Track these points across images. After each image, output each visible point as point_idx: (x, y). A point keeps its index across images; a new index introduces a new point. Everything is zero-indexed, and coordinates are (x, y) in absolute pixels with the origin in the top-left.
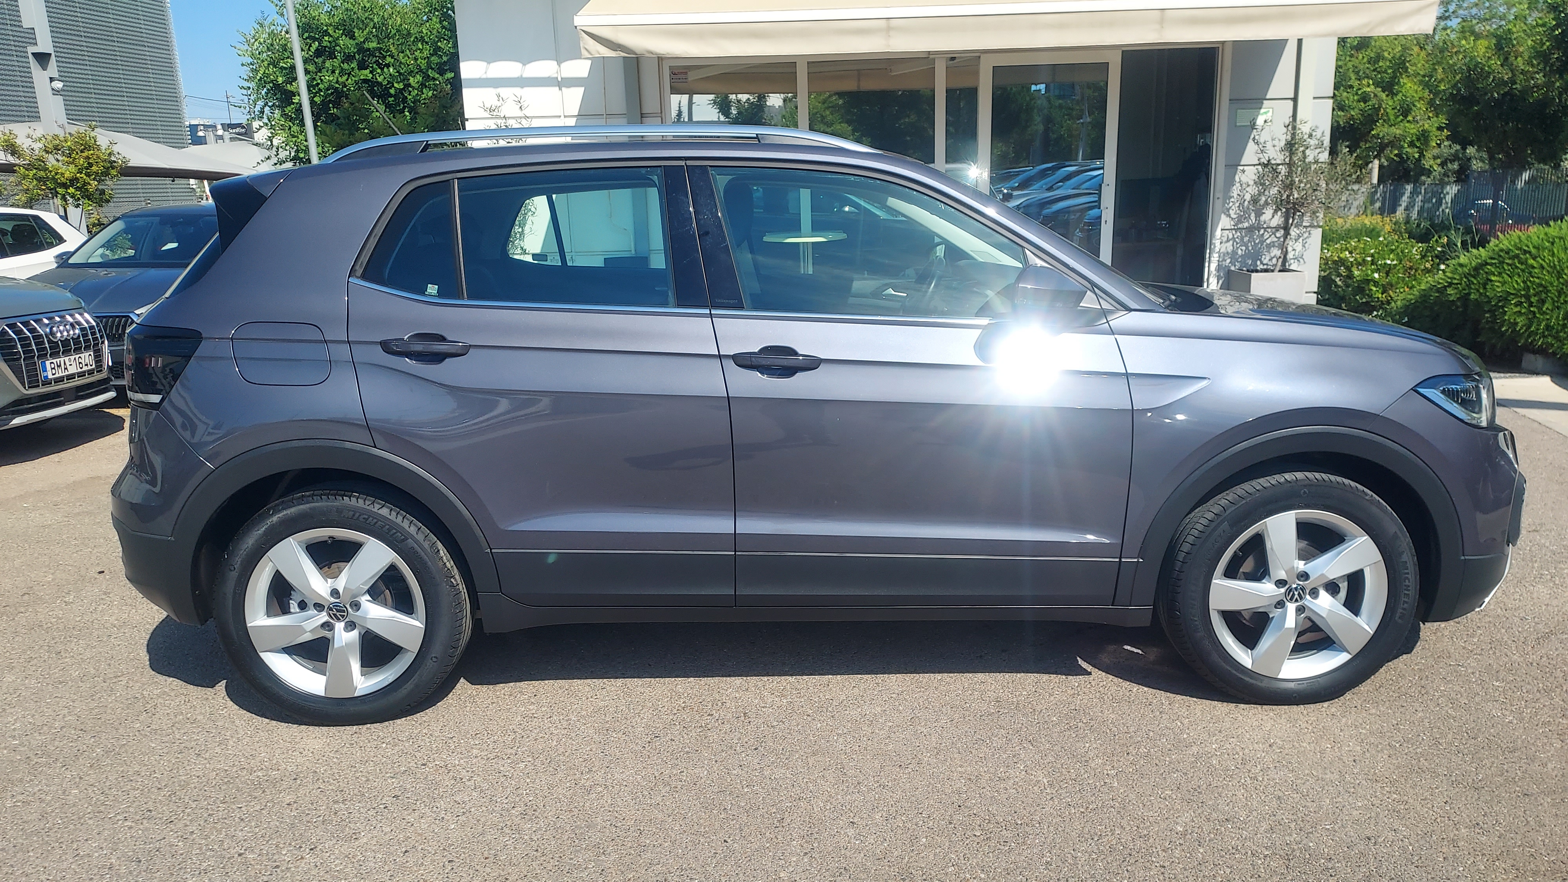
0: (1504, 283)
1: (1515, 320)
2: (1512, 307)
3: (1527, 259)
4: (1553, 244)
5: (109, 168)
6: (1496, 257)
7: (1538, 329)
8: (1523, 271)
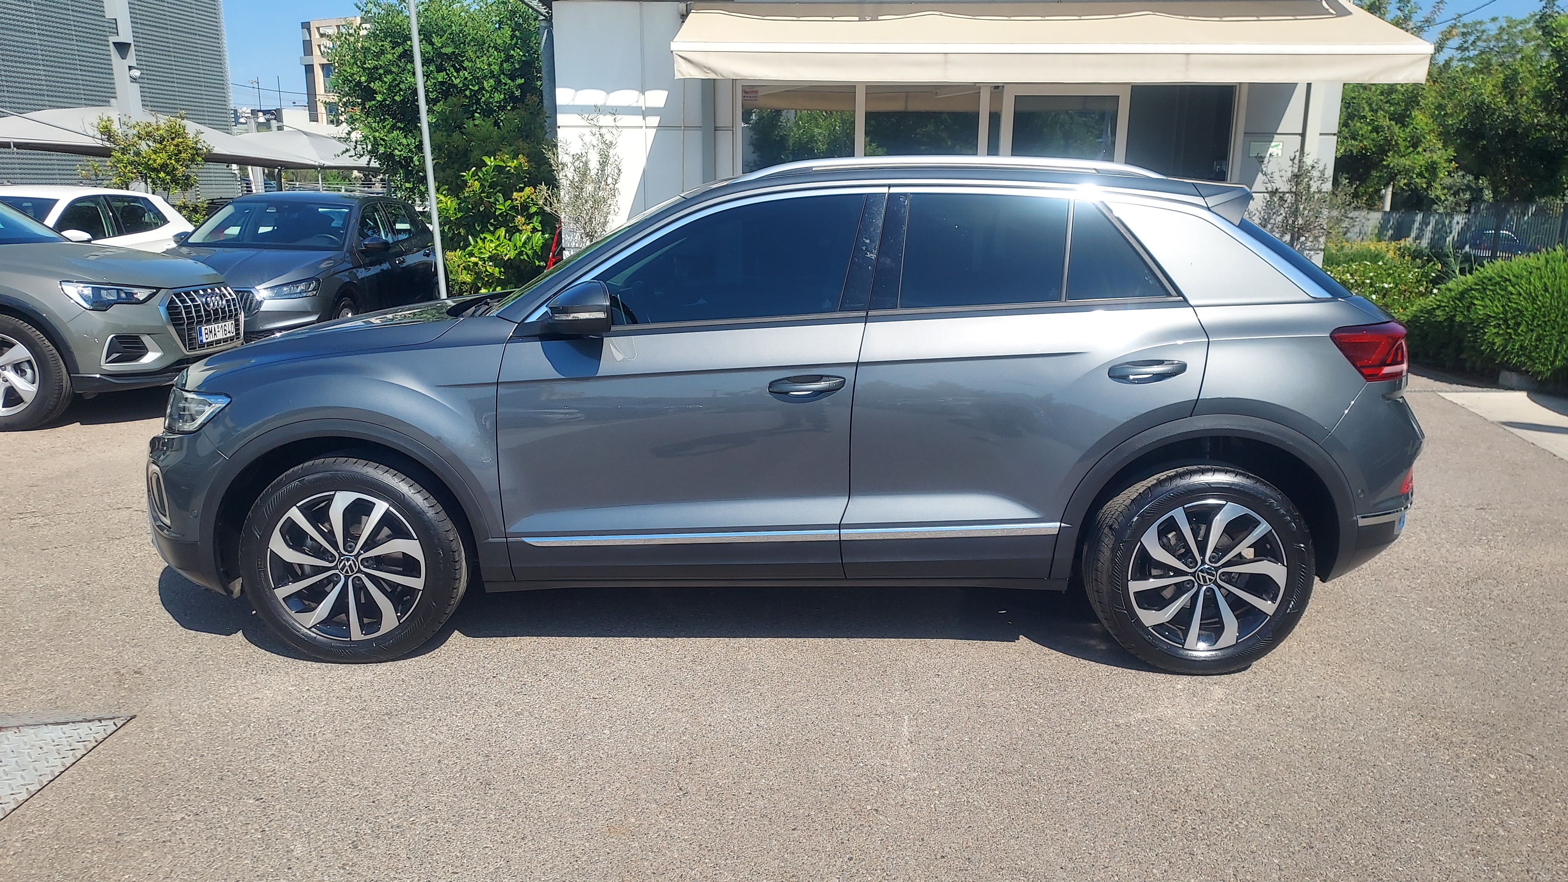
0: (1485, 307)
1: (1493, 340)
2: (1492, 328)
3: (1506, 287)
4: (1531, 273)
5: (194, 155)
6: (1480, 283)
7: (1513, 349)
8: (1502, 296)
